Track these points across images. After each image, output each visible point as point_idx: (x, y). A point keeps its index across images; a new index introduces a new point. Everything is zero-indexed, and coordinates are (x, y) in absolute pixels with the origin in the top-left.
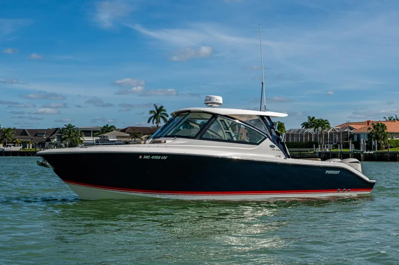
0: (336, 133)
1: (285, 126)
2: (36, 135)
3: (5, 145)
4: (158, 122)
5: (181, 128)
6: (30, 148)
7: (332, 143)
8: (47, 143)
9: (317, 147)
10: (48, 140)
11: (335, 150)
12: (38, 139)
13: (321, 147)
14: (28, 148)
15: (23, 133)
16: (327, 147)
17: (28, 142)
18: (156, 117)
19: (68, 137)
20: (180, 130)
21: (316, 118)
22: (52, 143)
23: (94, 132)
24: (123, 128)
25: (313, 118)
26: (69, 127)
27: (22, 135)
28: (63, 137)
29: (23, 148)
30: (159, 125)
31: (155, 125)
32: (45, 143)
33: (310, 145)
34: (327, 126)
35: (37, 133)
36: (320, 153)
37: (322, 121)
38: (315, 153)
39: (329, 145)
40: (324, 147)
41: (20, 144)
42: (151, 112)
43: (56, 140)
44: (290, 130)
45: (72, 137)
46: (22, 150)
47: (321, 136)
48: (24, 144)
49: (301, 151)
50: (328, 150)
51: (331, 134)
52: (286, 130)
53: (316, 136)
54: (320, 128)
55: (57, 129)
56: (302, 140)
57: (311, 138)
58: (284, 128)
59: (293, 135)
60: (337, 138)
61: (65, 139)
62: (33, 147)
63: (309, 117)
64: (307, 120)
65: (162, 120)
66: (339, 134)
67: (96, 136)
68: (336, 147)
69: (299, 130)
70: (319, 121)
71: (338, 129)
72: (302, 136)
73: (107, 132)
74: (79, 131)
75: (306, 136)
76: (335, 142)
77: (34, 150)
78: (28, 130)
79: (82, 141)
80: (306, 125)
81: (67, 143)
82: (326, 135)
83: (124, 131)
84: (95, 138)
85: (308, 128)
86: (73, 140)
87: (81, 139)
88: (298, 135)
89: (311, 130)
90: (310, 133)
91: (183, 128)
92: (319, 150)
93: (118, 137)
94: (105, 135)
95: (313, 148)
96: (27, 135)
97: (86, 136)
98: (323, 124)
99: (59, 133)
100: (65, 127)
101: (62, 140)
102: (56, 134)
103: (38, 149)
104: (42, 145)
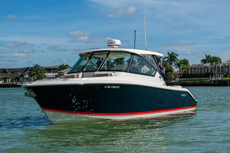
0: (225, 66)
1: (189, 62)
2: (13, 73)
5: (115, 65)
6: (9, 81)
7: (223, 74)
8: (21, 78)
9: (212, 76)
10: (22, 76)
11: (225, 79)
12: (15, 76)
13: (215, 76)
14: (7, 82)
16: (219, 76)
17: (8, 78)
19: (36, 74)
20: (114, 66)
21: (211, 56)
22: (24, 78)
23: (54, 69)
25: (209, 56)
26: (36, 66)
27: (3, 72)
28: (32, 74)
29: (5, 82)
32: (20, 78)
33: (207, 75)
34: (220, 62)
35: (13, 71)
36: (214, 81)
37: (216, 58)
38: (211, 81)
39: (221, 75)
40: (217, 76)
41: (2, 79)
43: (27, 76)
44: (193, 65)
45: (39, 73)
46: (3, 84)
47: (215, 68)
48: (5, 79)
49: (201, 80)
50: (220, 79)
51: (222, 67)
52: (190, 65)
53: (211, 68)
54: (214, 63)
55: (28, 68)
56: (201, 72)
57: (208, 70)
58: (188, 63)
59: (195, 68)
60: (227, 70)
62: (11, 81)
63: (206, 56)
64: (205, 58)
66: (228, 66)
67: (56, 72)
68: (226, 76)
69: (199, 65)
70: (213, 58)
71: (227, 64)
72: (201, 69)
73: (63, 69)
74: (44, 69)
75: (204, 69)
76: (225, 73)
77: (12, 83)
78: (8, 69)
79: (45, 76)
80: (204, 61)
81: (35, 78)
82: (219, 68)
84: (55, 74)
85: (205, 63)
86: (39, 76)
87: (45, 74)
88: (198, 68)
89: (208, 65)
90: (207, 67)
91: (116, 65)
92: (214, 79)
94: (62, 71)
95: (209, 77)
96: (7, 73)
97: (48, 72)
98: (216, 60)
99: (29, 71)
100: (34, 66)
101: (31, 76)
102: (28, 71)
103: (15, 83)
104: (17, 79)
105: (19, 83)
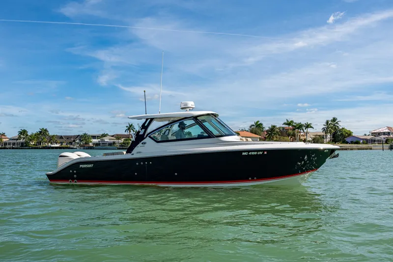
3: (51, 144)
4: (130, 132)
6: (64, 145)
8: (73, 143)
10: (74, 141)
12: (69, 141)
15: (61, 137)
17: (64, 142)
18: (129, 129)
19: (85, 140)
23: (98, 137)
24: (113, 135)
26: (85, 134)
27: (60, 138)
30: (131, 133)
31: (129, 133)
35: (68, 137)
41: (60, 143)
42: (127, 127)
46: (60, 146)
48: (62, 143)
55: (78, 135)
61: (83, 140)
65: (132, 131)
74: (90, 136)
77: (66, 146)
78: (64, 136)
83: (113, 136)
84: (98, 140)
87: (91, 140)
93: (110, 139)
96: (63, 138)
97: (94, 139)
100: (83, 134)
101: (81, 141)
102: (78, 138)
103: (69, 146)
104: (71, 143)
105: (71, 146)
